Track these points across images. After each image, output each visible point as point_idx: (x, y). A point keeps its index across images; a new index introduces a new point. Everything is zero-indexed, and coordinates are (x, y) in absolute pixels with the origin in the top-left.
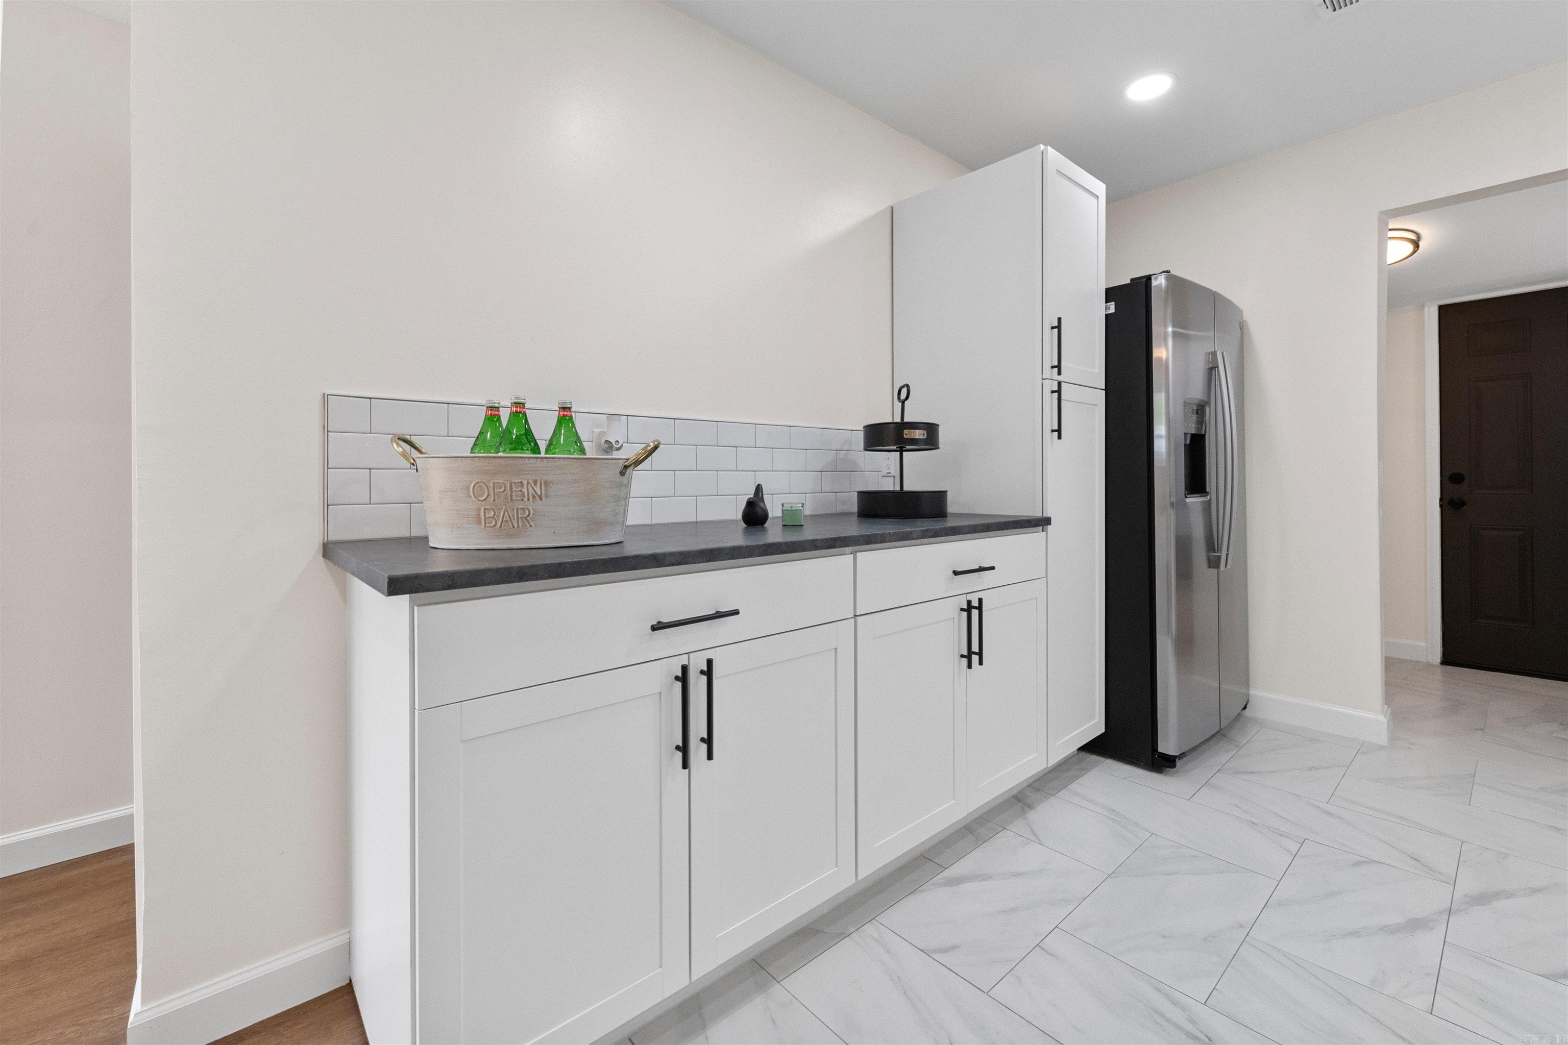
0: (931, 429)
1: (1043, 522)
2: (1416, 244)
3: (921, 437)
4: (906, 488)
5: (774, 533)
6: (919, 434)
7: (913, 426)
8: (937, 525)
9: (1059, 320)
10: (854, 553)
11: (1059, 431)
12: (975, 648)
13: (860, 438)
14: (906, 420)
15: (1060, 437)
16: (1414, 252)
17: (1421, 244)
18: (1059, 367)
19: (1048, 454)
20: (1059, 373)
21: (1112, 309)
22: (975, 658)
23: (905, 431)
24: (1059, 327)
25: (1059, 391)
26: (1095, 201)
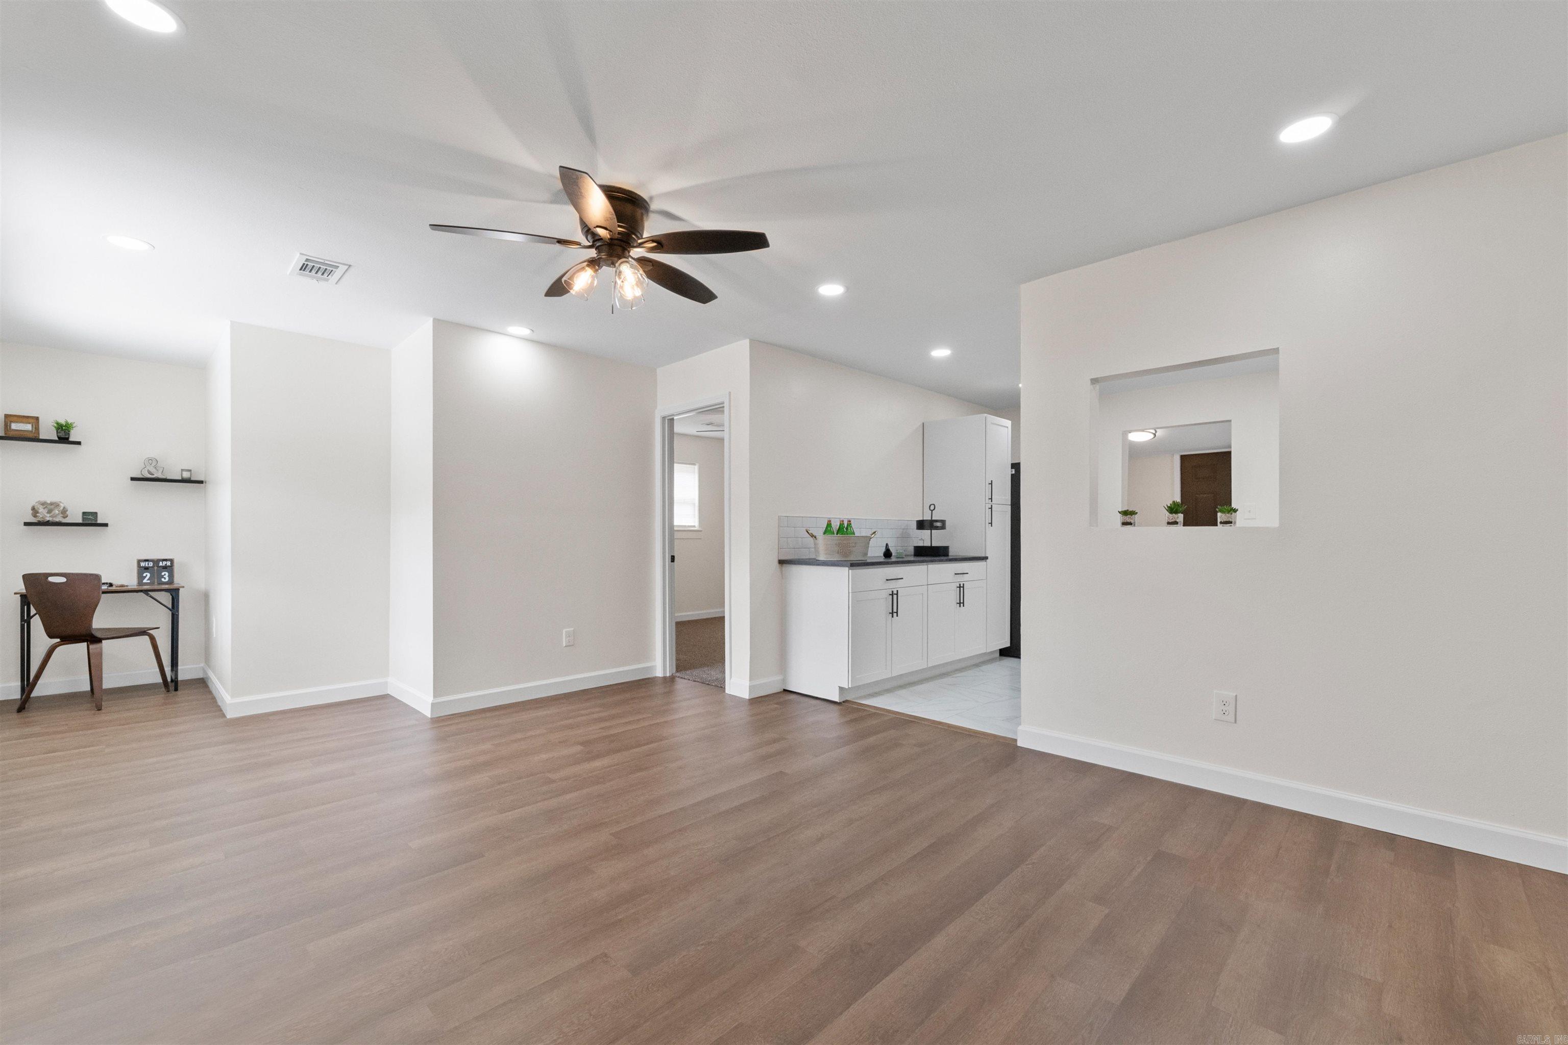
0: (943, 522)
1: (986, 558)
2: (1155, 435)
3: (940, 525)
4: (933, 545)
5: (893, 559)
6: (939, 524)
7: (937, 521)
8: (946, 558)
9: (992, 481)
10: (927, 565)
11: (991, 523)
12: (962, 601)
13: (915, 525)
14: (933, 519)
15: (992, 526)
16: (1154, 437)
17: (1157, 434)
18: (991, 499)
19: (987, 531)
20: (992, 501)
21: (1014, 472)
22: (962, 605)
23: (934, 523)
24: (991, 484)
25: (991, 508)
26: (1006, 429)
